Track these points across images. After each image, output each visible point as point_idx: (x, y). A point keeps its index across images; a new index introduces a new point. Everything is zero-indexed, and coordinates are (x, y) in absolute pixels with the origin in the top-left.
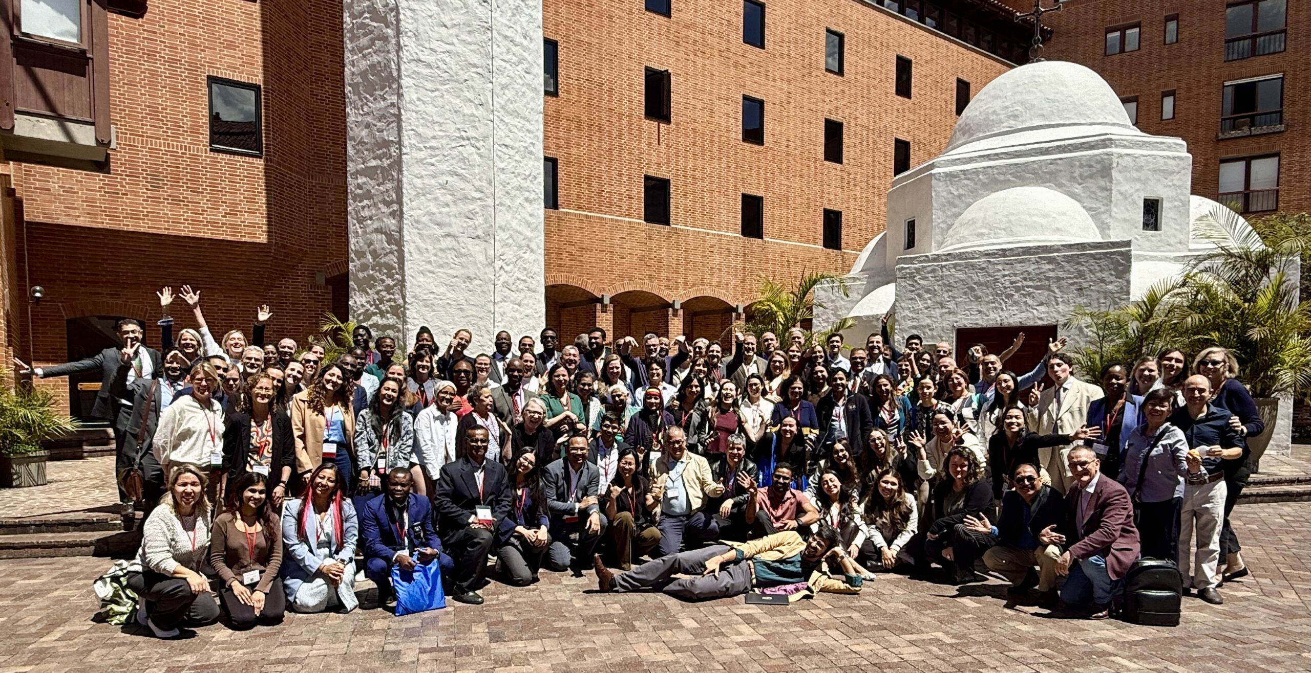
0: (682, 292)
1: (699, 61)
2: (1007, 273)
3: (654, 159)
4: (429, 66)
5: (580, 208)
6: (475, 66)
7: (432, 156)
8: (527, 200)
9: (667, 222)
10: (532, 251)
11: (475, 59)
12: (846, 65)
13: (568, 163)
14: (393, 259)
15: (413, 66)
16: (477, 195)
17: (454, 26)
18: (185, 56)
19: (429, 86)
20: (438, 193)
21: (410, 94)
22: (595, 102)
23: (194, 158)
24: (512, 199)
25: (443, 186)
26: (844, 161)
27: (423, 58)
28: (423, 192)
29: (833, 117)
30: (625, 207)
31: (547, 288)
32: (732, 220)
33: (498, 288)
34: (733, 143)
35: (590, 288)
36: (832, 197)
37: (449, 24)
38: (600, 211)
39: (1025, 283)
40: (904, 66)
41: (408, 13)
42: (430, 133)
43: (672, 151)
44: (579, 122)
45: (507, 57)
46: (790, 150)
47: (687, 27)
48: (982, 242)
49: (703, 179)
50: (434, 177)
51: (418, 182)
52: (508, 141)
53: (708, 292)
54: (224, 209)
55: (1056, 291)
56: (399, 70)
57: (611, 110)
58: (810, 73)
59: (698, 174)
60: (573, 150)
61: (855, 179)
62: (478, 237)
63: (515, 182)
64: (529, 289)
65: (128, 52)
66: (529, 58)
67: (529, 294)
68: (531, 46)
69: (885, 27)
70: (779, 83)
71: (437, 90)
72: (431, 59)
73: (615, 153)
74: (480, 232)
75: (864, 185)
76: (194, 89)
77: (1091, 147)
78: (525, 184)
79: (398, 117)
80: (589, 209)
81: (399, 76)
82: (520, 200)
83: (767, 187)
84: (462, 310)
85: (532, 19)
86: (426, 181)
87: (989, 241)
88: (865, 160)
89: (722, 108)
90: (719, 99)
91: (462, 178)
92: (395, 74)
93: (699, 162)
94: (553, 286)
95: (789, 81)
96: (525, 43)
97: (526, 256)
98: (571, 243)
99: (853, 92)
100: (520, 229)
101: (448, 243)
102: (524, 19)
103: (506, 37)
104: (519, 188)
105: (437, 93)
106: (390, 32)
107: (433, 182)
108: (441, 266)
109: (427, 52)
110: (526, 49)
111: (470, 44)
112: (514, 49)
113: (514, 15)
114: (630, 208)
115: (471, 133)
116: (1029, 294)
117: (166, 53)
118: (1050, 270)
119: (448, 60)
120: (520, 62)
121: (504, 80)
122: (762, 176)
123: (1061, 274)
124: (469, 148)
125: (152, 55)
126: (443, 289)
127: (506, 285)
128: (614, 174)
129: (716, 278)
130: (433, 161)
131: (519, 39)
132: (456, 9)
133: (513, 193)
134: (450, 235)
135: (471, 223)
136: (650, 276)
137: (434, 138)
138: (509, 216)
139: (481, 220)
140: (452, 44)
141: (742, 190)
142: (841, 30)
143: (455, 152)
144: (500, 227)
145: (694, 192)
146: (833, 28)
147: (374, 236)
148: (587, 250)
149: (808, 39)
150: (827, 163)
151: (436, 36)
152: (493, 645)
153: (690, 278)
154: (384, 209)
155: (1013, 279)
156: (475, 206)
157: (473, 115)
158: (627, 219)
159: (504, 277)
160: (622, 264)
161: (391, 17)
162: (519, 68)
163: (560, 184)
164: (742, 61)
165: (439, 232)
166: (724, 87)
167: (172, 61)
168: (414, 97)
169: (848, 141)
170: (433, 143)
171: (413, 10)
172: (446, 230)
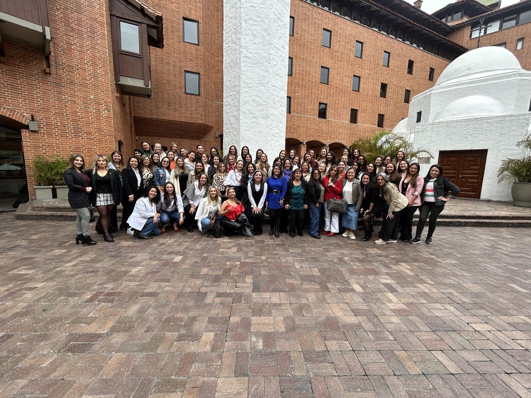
0: (329, 141)
1: (339, 63)
2: (465, 129)
3: (322, 97)
4: (250, 58)
5: (298, 113)
6: (265, 58)
7: (250, 90)
8: (281, 105)
9: (325, 118)
10: (282, 123)
11: (265, 55)
12: (390, 64)
13: (294, 98)
14: (236, 126)
15: (244, 59)
16: (264, 103)
17: (259, 43)
18: (178, 64)
19: (249, 65)
20: (251, 103)
21: (243, 69)
22: (304, 78)
23: (180, 96)
24: (276, 105)
25: (253, 100)
26: (387, 97)
27: (248, 56)
28: (246, 103)
29: (384, 82)
30: (312, 113)
31: (286, 139)
32: (347, 117)
33: (270, 135)
34: (349, 91)
35: (299, 139)
36: (382, 110)
37: (257, 43)
38: (304, 114)
39: (474, 132)
40: (411, 63)
41: (243, 40)
42: (250, 82)
43: (328, 94)
44: (298, 85)
45: (276, 54)
46: (369, 94)
47: (336, 51)
48: (455, 117)
49: (338, 104)
50: (250, 97)
51: (245, 99)
52: (275, 84)
53: (337, 141)
54: (189, 112)
55: (489, 135)
56: (240, 60)
57: (309, 80)
58: (377, 67)
59: (337, 102)
60: (296, 94)
61: (390, 103)
62: (264, 118)
63: (278, 99)
64: (280, 136)
65: (161, 63)
66: (284, 56)
67: (280, 138)
68: (285, 51)
69: (405, 49)
70: (366, 71)
71: (252, 67)
72: (250, 55)
73: (310, 95)
74: (265, 116)
75: (393, 105)
76: (180, 74)
77: (508, 77)
78: (280, 100)
79: (239, 76)
80: (301, 114)
81: (240, 63)
82: (279, 105)
83: (359, 106)
84: (258, 143)
85: (285, 41)
86: (247, 98)
87: (458, 117)
88: (394, 97)
89: (346, 79)
90: (346, 76)
91: (260, 97)
92: (238, 62)
93: (337, 98)
94: (288, 139)
95: (369, 70)
96: (283, 50)
97: (280, 125)
98: (294, 125)
99: (392, 73)
100: (278, 116)
101: (254, 120)
102: (282, 41)
103: (276, 47)
104: (278, 101)
105: (252, 68)
106: (237, 47)
107: (250, 99)
108: (251, 128)
109: (249, 53)
110: (283, 52)
111: (263, 50)
112: (279, 52)
113: (279, 40)
114: (313, 114)
115: (263, 82)
116: (476, 137)
117: (172, 63)
118: (487, 127)
119: (256, 56)
120: (280, 57)
121: (275, 63)
122: (358, 102)
123: (492, 128)
124: (262, 87)
125: (168, 64)
126: (252, 136)
127: (272, 134)
128: (309, 102)
129: (340, 137)
130: (250, 92)
131: (280, 48)
132: (259, 37)
133: (277, 103)
134: (255, 117)
135: (262, 113)
136: (319, 136)
137: (251, 84)
138: (274, 111)
139: (265, 112)
140: (258, 50)
141: (351, 107)
142: (389, 51)
143: (257, 89)
144: (271, 115)
145: (335, 108)
146: (387, 50)
147: (231, 118)
148: (299, 127)
149: (377, 55)
150: (381, 98)
151: (253, 48)
152: (254, 295)
153: (332, 136)
154: (234, 109)
155: (469, 131)
156: (264, 107)
157: (264, 75)
158: (312, 117)
159: (272, 132)
160: (310, 132)
161: (238, 42)
162: (280, 59)
163: (292, 105)
164: (354, 63)
165: (251, 116)
166: (347, 72)
167: (174, 66)
168: (245, 69)
169: (388, 90)
170: (250, 85)
171: (245, 39)
172: (254, 115)
